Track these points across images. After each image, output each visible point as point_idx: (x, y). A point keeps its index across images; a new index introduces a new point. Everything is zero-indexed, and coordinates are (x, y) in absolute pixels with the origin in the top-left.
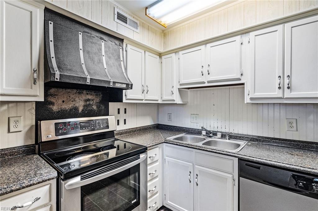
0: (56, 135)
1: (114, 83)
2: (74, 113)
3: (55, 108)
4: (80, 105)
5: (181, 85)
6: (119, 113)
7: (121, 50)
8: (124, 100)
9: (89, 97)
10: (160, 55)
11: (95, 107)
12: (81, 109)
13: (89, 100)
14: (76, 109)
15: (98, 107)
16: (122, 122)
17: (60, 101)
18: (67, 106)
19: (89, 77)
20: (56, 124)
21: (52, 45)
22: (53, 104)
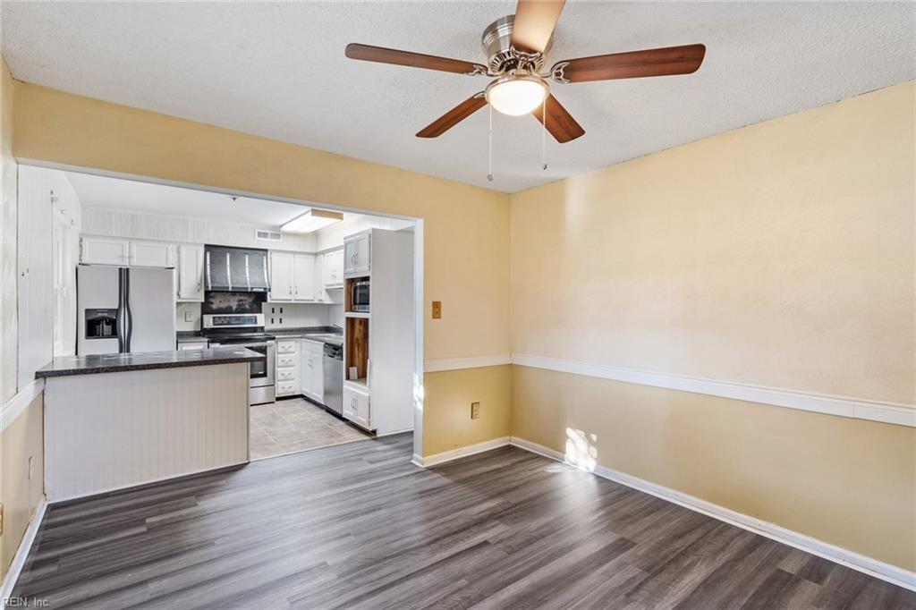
0: (214, 325)
1: (252, 288)
2: (228, 310)
3: (214, 307)
4: (234, 304)
5: (327, 286)
6: (273, 312)
7: (265, 260)
8: (269, 300)
9: (242, 298)
10: (316, 254)
11: (247, 307)
12: (234, 308)
13: (241, 300)
14: (230, 308)
15: (251, 307)
16: (277, 321)
17: (218, 302)
18: (224, 305)
19: (230, 286)
20: (214, 318)
21: (208, 267)
22: (212, 303)
